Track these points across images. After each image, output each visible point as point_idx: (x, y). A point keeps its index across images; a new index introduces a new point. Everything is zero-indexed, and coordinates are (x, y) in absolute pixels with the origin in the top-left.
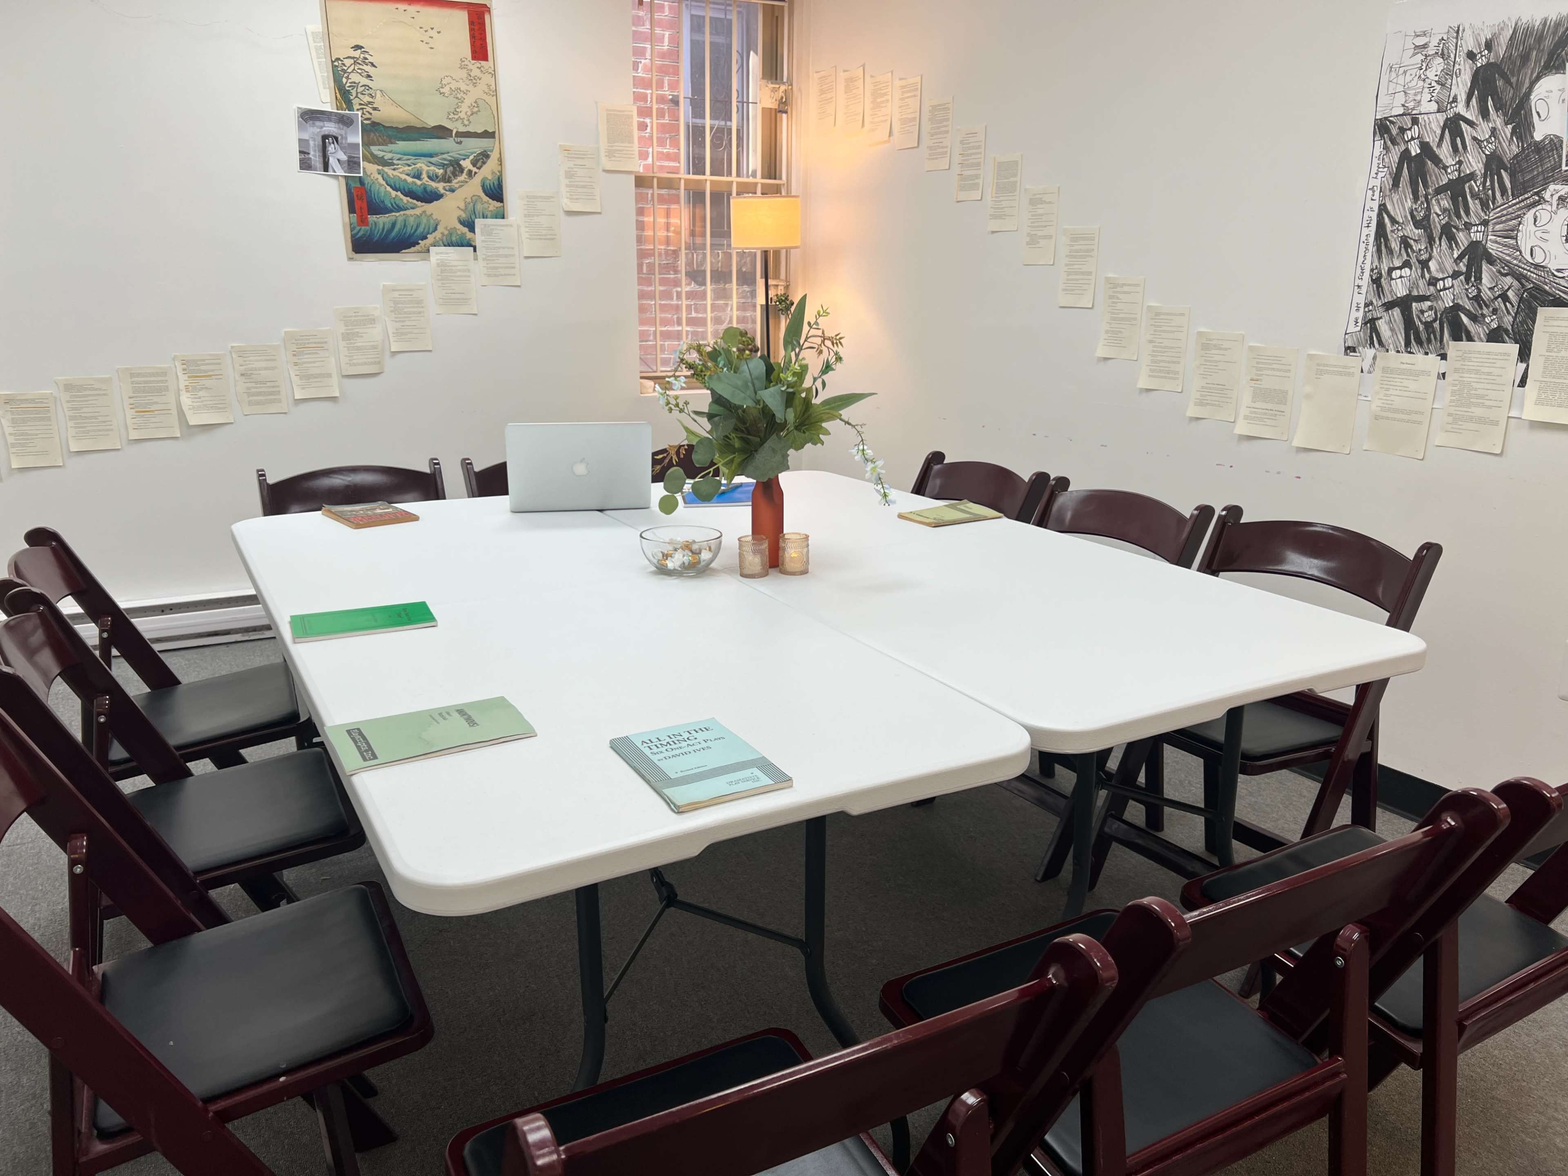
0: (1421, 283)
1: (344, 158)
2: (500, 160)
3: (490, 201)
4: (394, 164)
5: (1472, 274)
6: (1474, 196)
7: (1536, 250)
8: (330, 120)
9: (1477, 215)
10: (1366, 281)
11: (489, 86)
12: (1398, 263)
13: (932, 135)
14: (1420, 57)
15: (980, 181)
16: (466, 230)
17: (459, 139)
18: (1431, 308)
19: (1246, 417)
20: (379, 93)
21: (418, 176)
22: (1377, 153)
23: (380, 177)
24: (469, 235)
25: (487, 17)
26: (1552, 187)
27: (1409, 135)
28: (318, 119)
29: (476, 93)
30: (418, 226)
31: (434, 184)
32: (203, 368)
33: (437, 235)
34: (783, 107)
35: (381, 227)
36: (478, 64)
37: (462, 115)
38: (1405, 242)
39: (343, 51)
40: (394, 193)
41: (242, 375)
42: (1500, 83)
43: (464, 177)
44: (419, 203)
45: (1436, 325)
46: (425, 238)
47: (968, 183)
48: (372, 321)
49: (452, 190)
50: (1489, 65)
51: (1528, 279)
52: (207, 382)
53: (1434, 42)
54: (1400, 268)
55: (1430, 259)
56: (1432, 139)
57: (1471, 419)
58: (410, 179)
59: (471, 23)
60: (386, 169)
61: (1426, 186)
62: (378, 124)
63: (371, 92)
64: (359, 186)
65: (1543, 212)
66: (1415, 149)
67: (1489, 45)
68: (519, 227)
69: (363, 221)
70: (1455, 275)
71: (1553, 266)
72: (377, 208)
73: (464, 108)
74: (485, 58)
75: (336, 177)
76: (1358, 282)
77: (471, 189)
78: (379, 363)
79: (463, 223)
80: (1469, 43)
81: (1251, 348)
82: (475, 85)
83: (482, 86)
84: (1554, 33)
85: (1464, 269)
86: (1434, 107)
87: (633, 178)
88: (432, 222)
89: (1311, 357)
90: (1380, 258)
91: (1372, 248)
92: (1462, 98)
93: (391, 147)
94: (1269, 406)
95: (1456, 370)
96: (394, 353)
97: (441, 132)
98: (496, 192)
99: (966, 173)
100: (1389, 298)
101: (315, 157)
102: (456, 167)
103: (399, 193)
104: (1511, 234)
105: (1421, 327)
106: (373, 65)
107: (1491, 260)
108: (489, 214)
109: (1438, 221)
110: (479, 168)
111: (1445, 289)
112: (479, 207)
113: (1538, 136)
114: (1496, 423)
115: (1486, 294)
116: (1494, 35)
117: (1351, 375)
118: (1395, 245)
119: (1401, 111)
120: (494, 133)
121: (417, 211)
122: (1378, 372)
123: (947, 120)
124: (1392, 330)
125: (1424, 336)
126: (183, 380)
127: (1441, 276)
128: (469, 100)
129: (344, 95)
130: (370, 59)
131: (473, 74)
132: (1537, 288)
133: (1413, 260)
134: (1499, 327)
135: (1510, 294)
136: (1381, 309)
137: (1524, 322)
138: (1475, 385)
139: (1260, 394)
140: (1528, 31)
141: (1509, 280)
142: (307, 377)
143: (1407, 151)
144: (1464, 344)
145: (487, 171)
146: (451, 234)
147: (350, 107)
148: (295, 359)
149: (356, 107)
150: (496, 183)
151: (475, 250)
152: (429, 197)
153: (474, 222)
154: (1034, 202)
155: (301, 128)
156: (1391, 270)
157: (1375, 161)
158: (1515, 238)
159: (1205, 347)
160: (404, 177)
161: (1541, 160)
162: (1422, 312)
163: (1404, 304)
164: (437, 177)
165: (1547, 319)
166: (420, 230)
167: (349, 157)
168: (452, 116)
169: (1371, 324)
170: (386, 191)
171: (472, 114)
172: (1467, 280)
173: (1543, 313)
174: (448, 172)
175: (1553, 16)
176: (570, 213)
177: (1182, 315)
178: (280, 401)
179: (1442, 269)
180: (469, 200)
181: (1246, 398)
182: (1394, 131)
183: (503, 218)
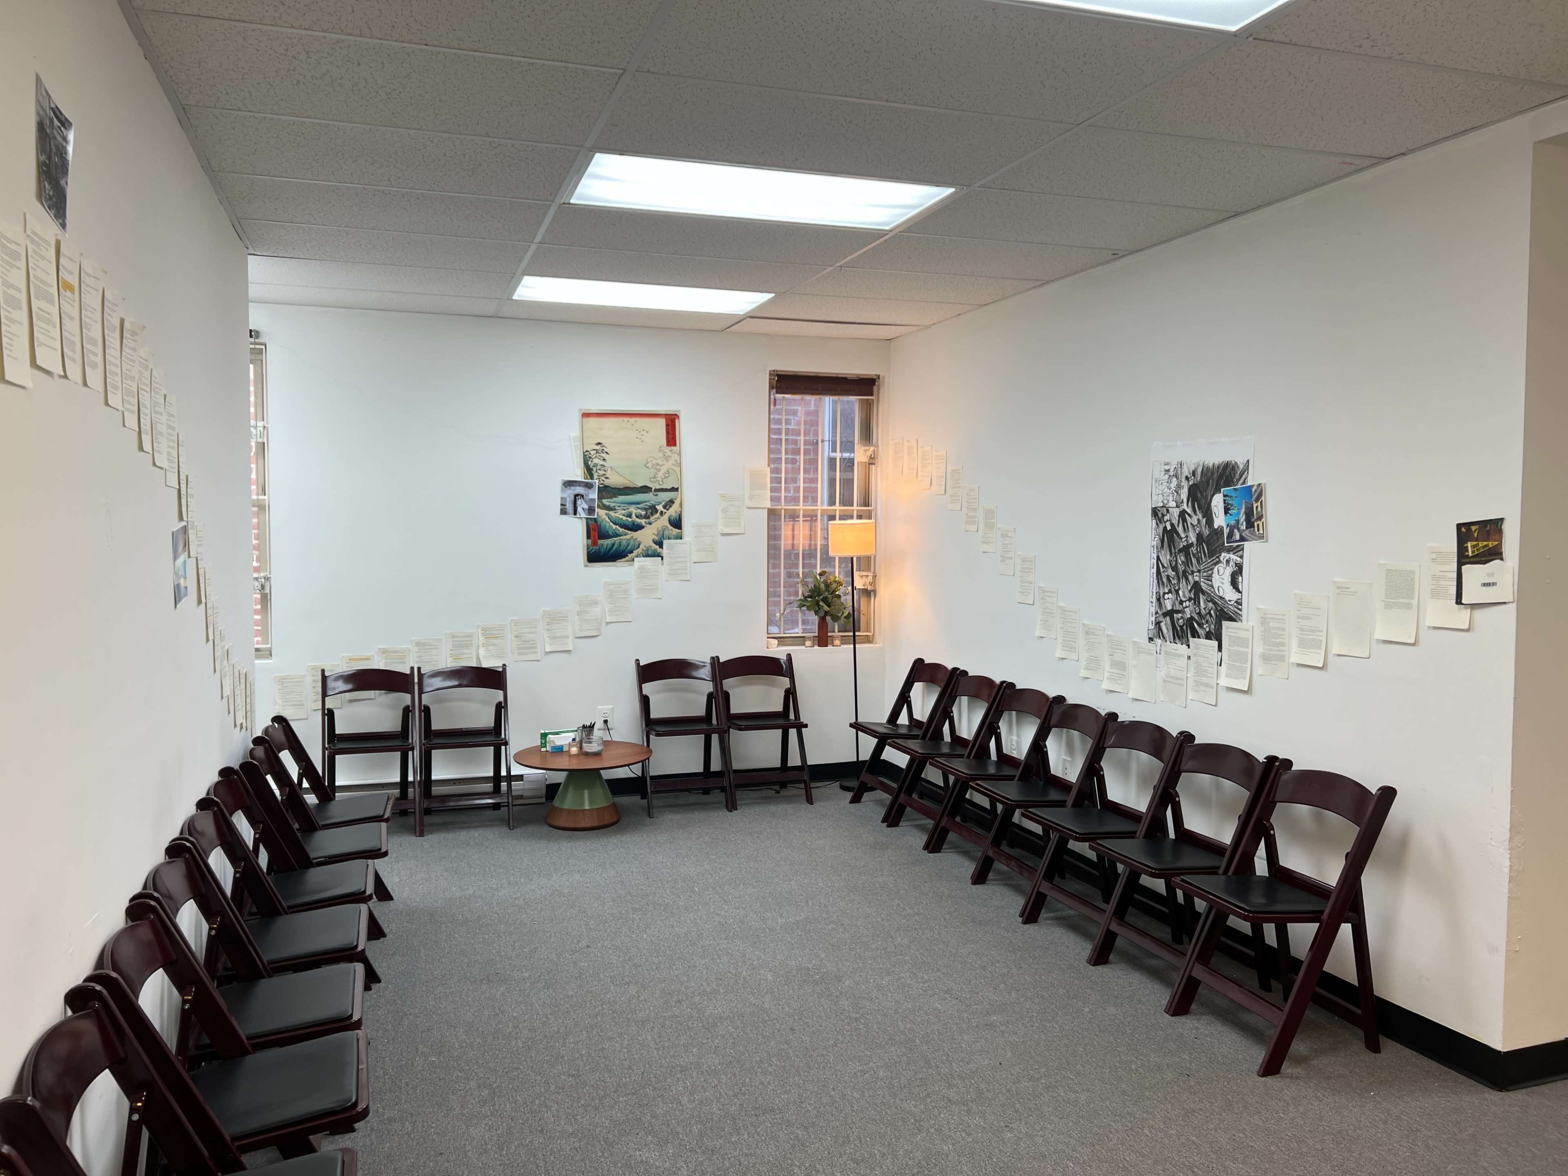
0: (1177, 603)
1: (586, 507)
2: (681, 504)
3: (674, 529)
4: (615, 509)
5: (1196, 600)
6: (1194, 555)
7: (1220, 589)
8: (580, 486)
9: (1197, 568)
10: (1154, 600)
11: (676, 461)
12: (1166, 591)
13: (952, 488)
14: (1167, 476)
15: (976, 519)
16: (657, 547)
17: (656, 493)
18: (1182, 618)
19: (1108, 678)
20: (609, 469)
21: (630, 516)
22: (1154, 527)
23: (607, 518)
24: (659, 550)
25: (677, 421)
26: (1223, 554)
27: (1166, 518)
28: (573, 485)
29: (668, 465)
30: (628, 545)
31: (639, 520)
32: (493, 632)
33: (640, 550)
34: (872, 461)
35: (605, 546)
36: (670, 448)
37: (659, 479)
38: (1168, 577)
39: (590, 446)
40: (614, 527)
41: (516, 637)
42: (1199, 495)
43: (658, 515)
44: (629, 532)
45: (1185, 627)
46: (632, 552)
47: (971, 520)
48: (596, 603)
49: (650, 523)
50: (1194, 484)
51: (1218, 604)
52: (495, 641)
53: (1172, 470)
54: (1168, 593)
55: (1179, 589)
56: (1175, 522)
57: (1202, 684)
58: (624, 518)
59: (667, 425)
60: (611, 513)
61: (1175, 549)
62: (608, 486)
63: (605, 468)
64: (593, 522)
65: (1221, 567)
66: (1169, 528)
67: (1194, 473)
68: (690, 544)
69: (595, 543)
70: (1190, 599)
71: (1227, 598)
72: (604, 535)
73: (660, 475)
74: (675, 445)
75: (581, 518)
76: (1151, 600)
77: (661, 522)
78: (598, 629)
79: (655, 542)
80: (1186, 472)
81: (1108, 636)
82: (667, 461)
83: (672, 461)
84: (1218, 471)
85: (1193, 597)
86: (1174, 504)
87: (766, 511)
88: (637, 543)
89: (1134, 643)
90: (1159, 587)
91: (1155, 581)
92: (1185, 501)
93: (615, 499)
94: (1119, 672)
95: (1195, 655)
96: (608, 623)
97: (645, 489)
98: (677, 523)
99: (969, 514)
100: (1164, 611)
101: (569, 507)
102: (653, 509)
103: (618, 527)
104: (1209, 578)
105: (1179, 628)
106: (607, 453)
107: (1204, 593)
108: (672, 537)
109: (1181, 568)
110: (667, 510)
111: (1186, 607)
112: (666, 533)
113: (1216, 527)
114: (1212, 687)
115: (1203, 612)
116: (1195, 468)
117: (1151, 654)
118: (1165, 580)
119: (1161, 505)
120: (678, 488)
121: (628, 537)
122: (1163, 653)
123: (959, 480)
124: (1167, 629)
125: (1180, 633)
126: (481, 638)
127: (1184, 600)
128: (663, 470)
129: (589, 471)
130: (606, 450)
131: (666, 454)
132: (1222, 610)
133: (1173, 590)
134: (1210, 631)
135: (1212, 612)
136: (1162, 617)
137: (1218, 629)
138: (1204, 664)
139: (1116, 664)
140: (1208, 468)
141: (1211, 604)
142: (553, 638)
143: (1165, 528)
144: (1197, 640)
145: (672, 512)
146: (648, 550)
147: (592, 477)
148: (548, 627)
149: (595, 476)
150: (678, 518)
151: (662, 559)
152: (636, 528)
153: (662, 542)
154: (1004, 536)
155: (562, 491)
156: (1164, 594)
157: (1153, 531)
158: (1211, 581)
159: (1087, 633)
160: (621, 516)
161: (1218, 539)
162: (1178, 619)
163: (1170, 614)
164: (641, 516)
165: (1227, 628)
166: (629, 547)
167: (589, 507)
168: (652, 480)
169: (1158, 624)
170: (610, 526)
171: (665, 478)
172: (1195, 603)
173: (1225, 624)
174: (648, 513)
175: (1217, 463)
176: (724, 535)
177: (1075, 612)
178: (536, 653)
179: (1184, 596)
180: (660, 529)
181: (1107, 666)
182: (1160, 515)
183: (681, 538)
